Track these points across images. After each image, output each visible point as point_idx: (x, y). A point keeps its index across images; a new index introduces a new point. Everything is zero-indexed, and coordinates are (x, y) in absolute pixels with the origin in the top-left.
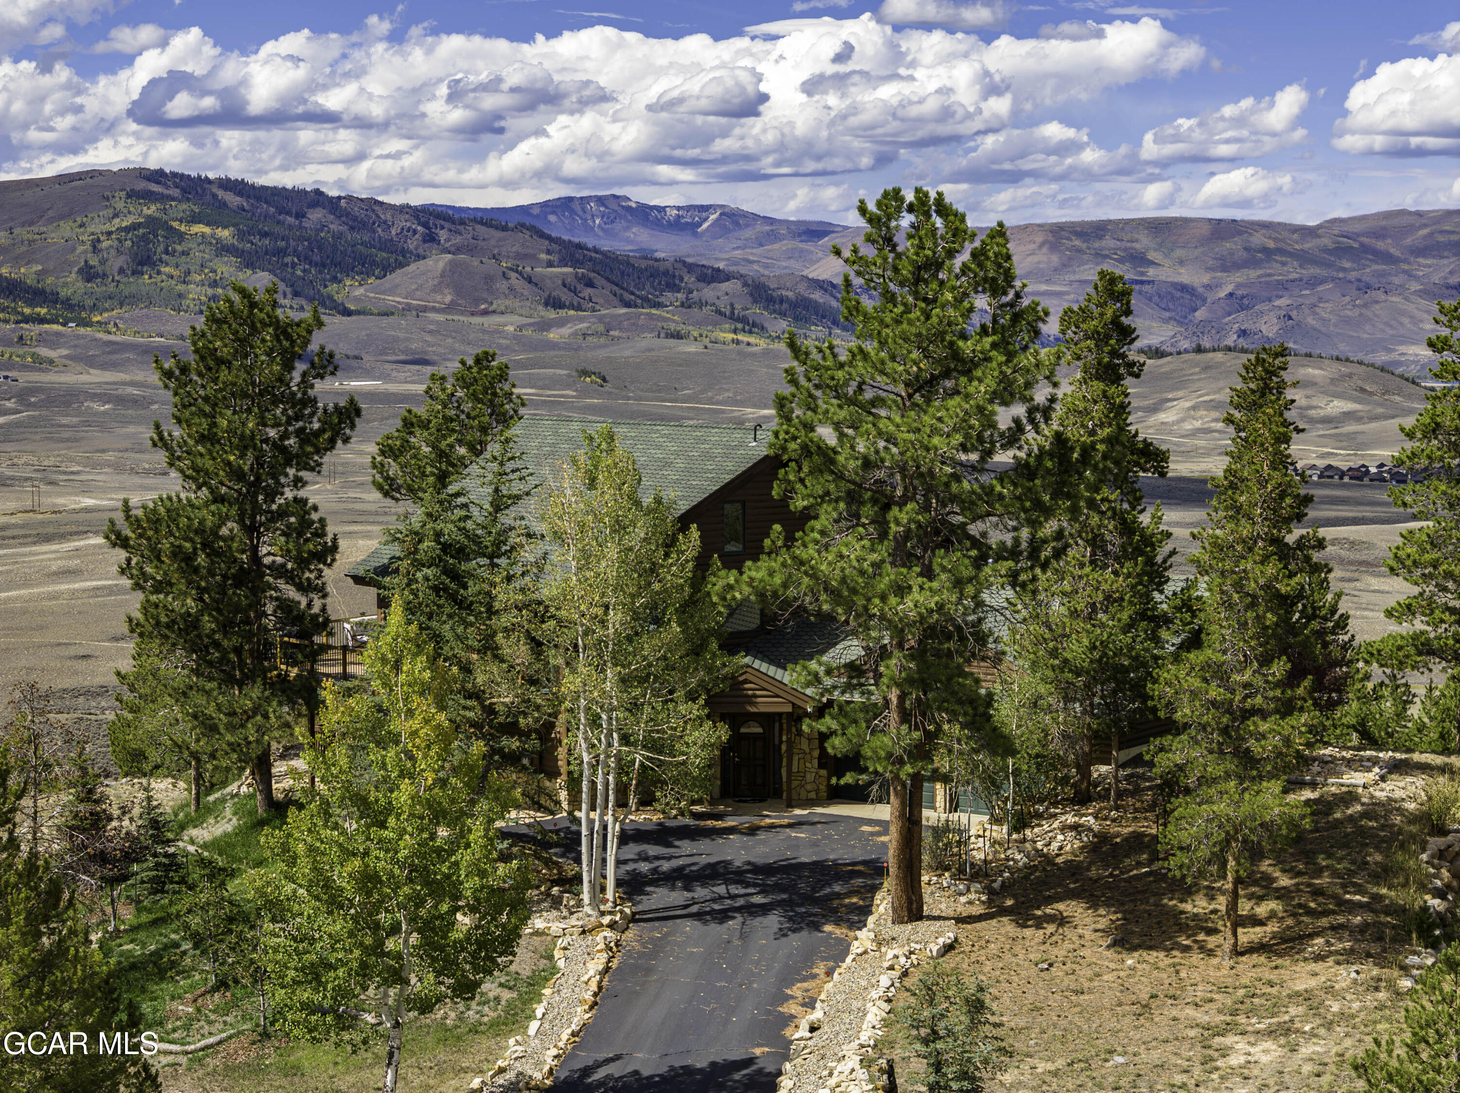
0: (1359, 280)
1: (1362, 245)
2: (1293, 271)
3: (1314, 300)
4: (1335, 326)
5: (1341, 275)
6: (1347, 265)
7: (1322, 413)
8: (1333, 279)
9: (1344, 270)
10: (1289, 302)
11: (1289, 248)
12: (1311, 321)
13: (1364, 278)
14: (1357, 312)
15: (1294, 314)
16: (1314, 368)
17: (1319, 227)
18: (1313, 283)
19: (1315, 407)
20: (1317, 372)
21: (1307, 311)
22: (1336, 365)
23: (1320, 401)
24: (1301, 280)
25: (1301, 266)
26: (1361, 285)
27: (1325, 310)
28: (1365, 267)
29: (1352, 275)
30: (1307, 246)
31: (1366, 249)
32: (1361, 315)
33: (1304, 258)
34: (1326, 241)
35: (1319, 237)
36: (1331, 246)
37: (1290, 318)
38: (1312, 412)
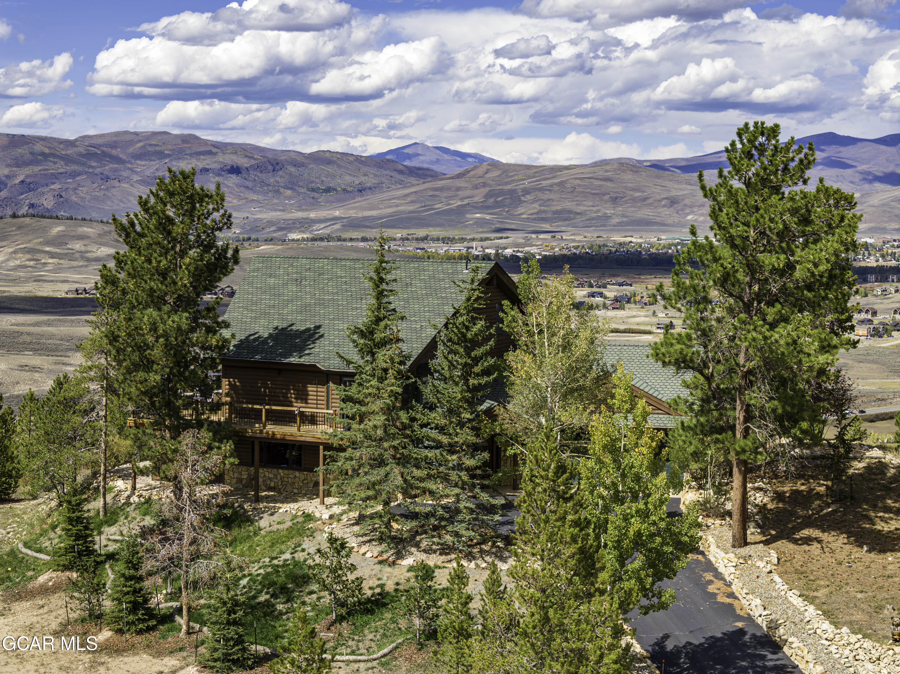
0: (102, 174)
1: (103, 152)
2: (61, 167)
3: (74, 186)
4: (89, 201)
5: (91, 170)
6: (94, 164)
7: (94, 255)
8: (86, 173)
9: (93, 167)
10: (59, 187)
11: (58, 153)
12: (74, 198)
13: (105, 173)
14: (102, 192)
15: (63, 194)
16: (87, 227)
17: (76, 140)
18: (74, 175)
19: (90, 252)
20: (89, 230)
21: (71, 192)
22: (101, 225)
23: (93, 248)
24: (66, 173)
25: (66, 165)
26: (103, 176)
27: (83, 191)
28: (105, 165)
29: (98, 171)
30: (69, 152)
31: (105, 154)
32: (104, 195)
33: (68, 160)
34: (82, 150)
35: (77, 147)
36: (84, 152)
37: (61, 197)
38: (89, 255)
